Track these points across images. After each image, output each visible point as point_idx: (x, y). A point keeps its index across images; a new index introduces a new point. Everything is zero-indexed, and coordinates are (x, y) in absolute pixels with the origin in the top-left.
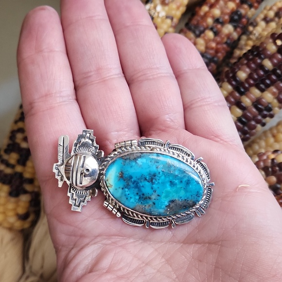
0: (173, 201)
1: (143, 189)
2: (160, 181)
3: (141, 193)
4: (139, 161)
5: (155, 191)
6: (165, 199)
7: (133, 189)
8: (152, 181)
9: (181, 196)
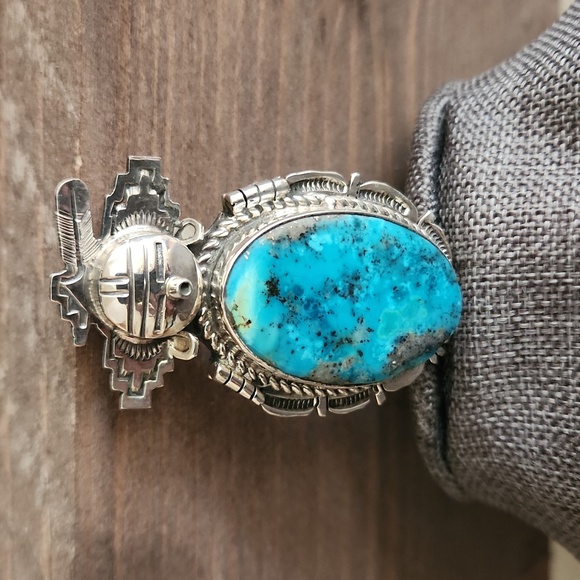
0: (402, 340)
1: (331, 319)
2: (371, 291)
3: (329, 331)
4: (315, 241)
5: (361, 320)
6: (384, 337)
7: (308, 322)
8: (351, 293)
9: (420, 322)
